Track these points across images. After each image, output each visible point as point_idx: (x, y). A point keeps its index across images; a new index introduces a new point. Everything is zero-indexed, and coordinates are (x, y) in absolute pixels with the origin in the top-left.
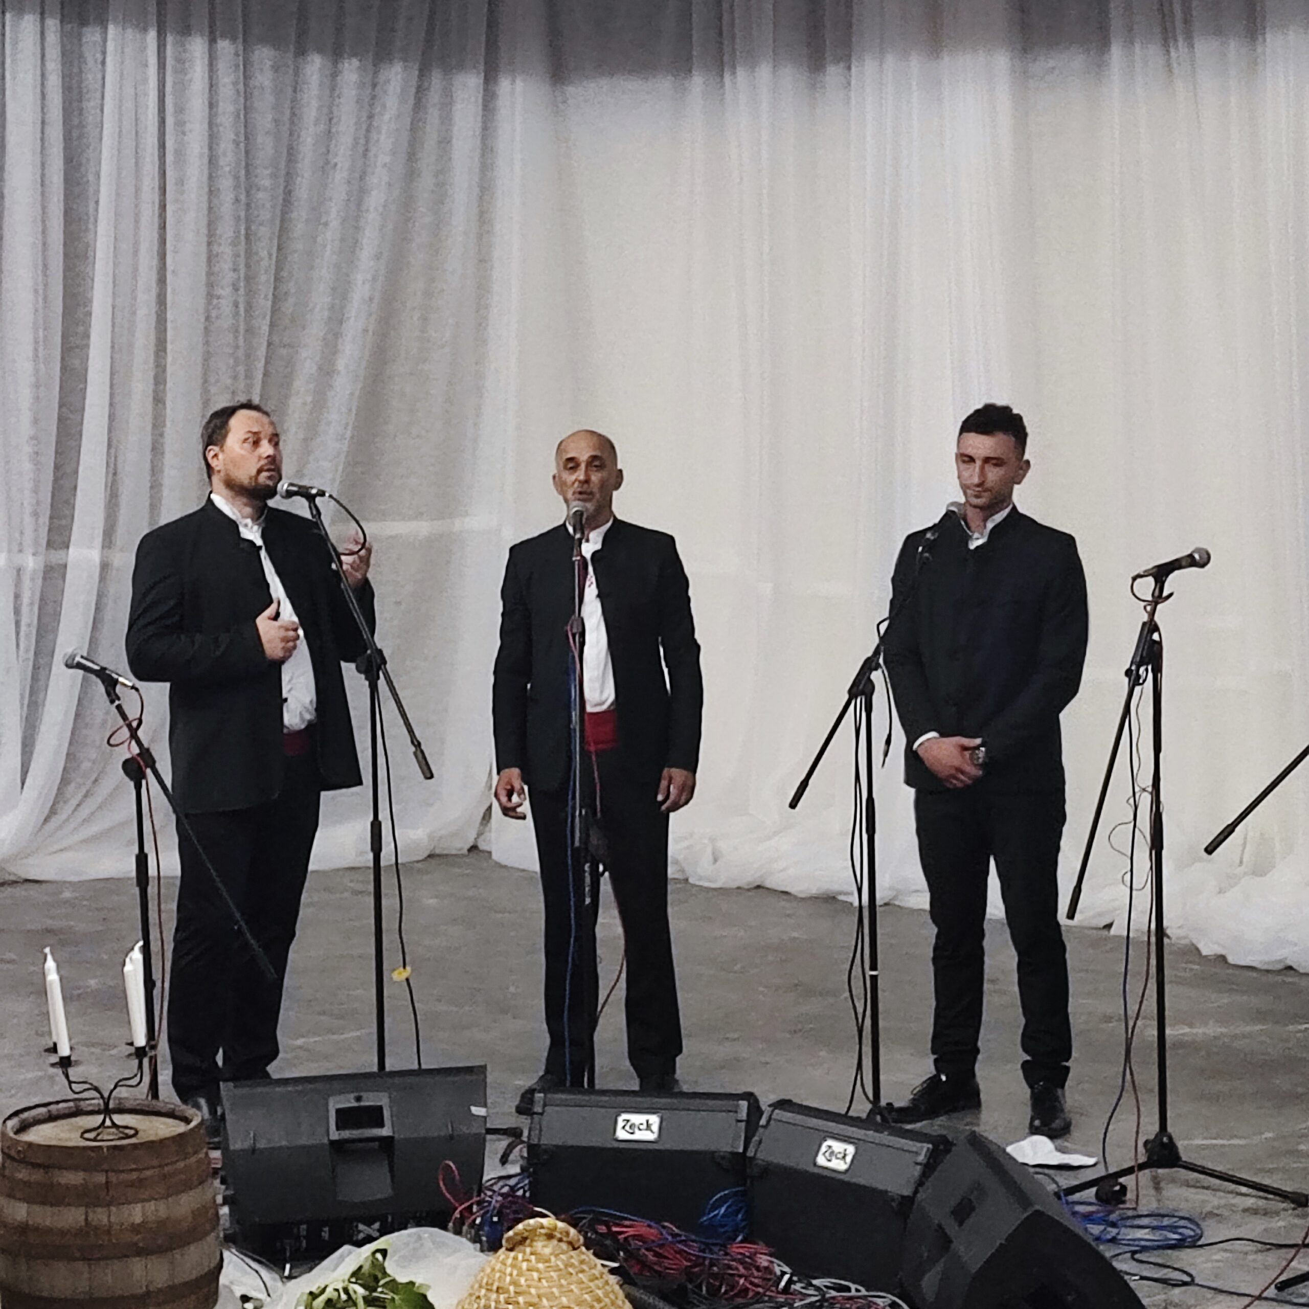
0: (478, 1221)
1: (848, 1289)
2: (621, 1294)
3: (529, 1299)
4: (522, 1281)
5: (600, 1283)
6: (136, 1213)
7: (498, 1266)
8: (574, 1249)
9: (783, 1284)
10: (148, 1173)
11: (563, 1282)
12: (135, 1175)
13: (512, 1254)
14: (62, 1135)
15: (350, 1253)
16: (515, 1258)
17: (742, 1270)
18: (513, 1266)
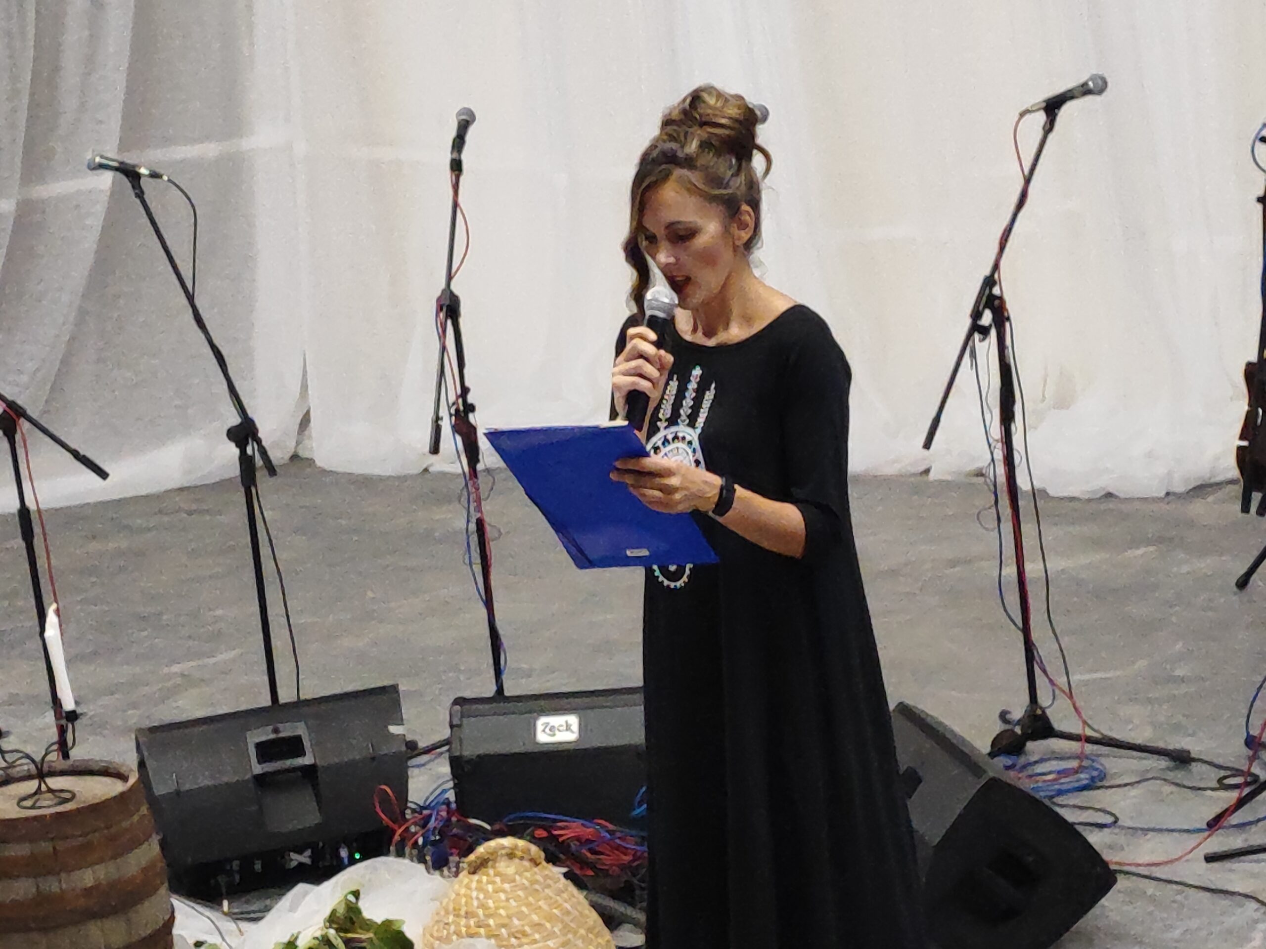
0: (420, 841)
2: (586, 903)
3: (499, 921)
8: (537, 864)
10: (96, 836)
12: (82, 841)
13: (476, 877)
16: (479, 881)
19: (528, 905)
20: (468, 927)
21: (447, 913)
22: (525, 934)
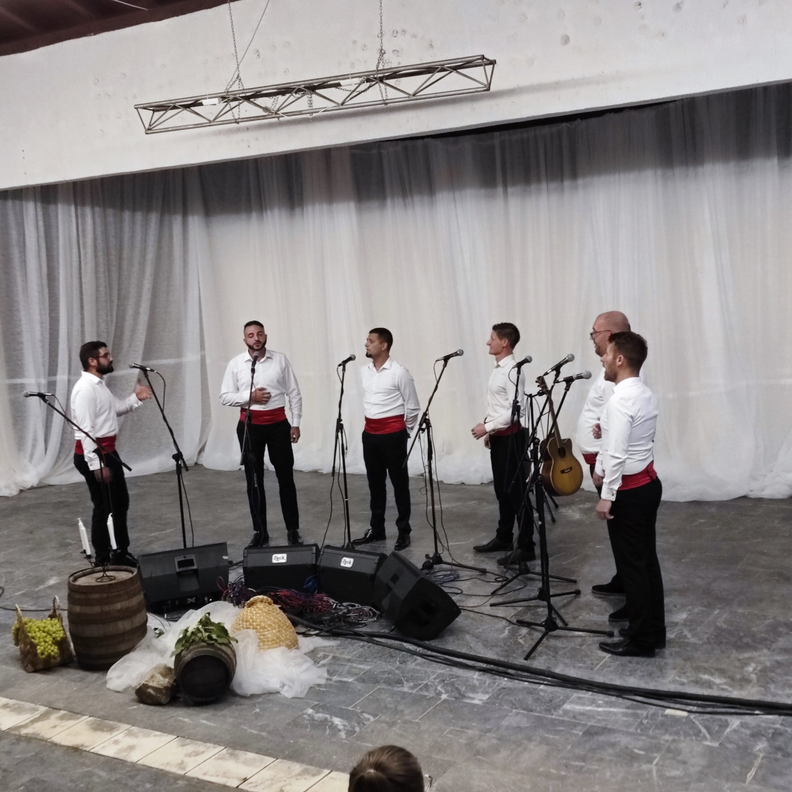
0: (232, 596)
1: (355, 606)
2: (286, 618)
3: (257, 623)
4: (254, 617)
5: (280, 615)
6: (119, 606)
7: (245, 613)
8: (270, 605)
9: (334, 606)
10: (122, 592)
11: (268, 616)
12: (117, 593)
13: (249, 609)
14: (90, 581)
15: (192, 613)
16: (251, 610)
17: (320, 603)
18: (251, 613)
19: (267, 618)
20: (246, 625)
21: (240, 620)
22: (265, 628)
